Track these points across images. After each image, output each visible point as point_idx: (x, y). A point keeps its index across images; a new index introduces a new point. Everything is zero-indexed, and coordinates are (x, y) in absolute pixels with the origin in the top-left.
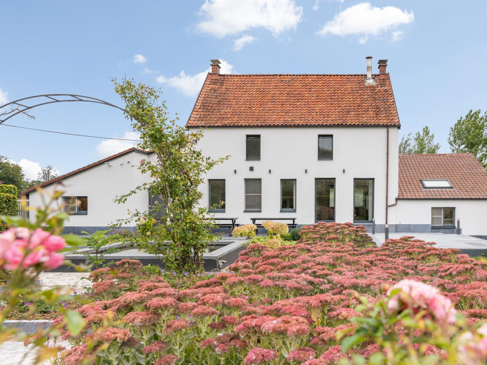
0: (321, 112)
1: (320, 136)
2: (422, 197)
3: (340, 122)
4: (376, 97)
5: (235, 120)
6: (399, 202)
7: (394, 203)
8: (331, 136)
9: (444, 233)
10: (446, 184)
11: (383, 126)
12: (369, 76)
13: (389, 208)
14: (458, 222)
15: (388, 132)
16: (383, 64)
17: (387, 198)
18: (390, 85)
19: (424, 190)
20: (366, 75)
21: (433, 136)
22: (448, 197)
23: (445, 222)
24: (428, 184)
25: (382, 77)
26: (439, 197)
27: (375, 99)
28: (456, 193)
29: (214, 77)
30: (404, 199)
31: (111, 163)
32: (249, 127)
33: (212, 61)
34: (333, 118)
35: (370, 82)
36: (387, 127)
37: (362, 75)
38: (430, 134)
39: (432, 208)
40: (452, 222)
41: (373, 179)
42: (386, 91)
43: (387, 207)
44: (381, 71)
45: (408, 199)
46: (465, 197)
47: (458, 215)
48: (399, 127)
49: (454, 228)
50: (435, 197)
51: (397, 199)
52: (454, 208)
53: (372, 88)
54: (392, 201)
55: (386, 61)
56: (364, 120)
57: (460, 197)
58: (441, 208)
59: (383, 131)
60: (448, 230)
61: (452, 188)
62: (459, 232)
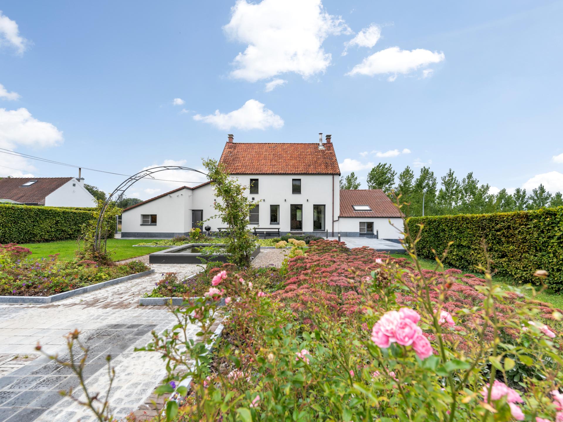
0: (294, 166)
1: (293, 180)
2: (354, 216)
3: (305, 172)
4: (326, 156)
5: (243, 170)
6: (340, 219)
7: (337, 219)
8: (300, 180)
9: (367, 237)
10: (367, 208)
11: (330, 174)
12: (321, 144)
13: (335, 223)
14: (377, 232)
15: (333, 178)
16: (328, 137)
17: (333, 216)
18: (333, 150)
19: (354, 212)
20: (319, 144)
22: (369, 216)
23: (367, 231)
24: (357, 208)
25: (328, 145)
26: (364, 216)
27: (325, 158)
28: (373, 213)
29: (230, 144)
30: (343, 217)
31: (171, 195)
32: (252, 174)
33: (229, 135)
34: (301, 169)
35: (321, 148)
36: (333, 174)
37: (316, 144)
39: (360, 222)
40: (372, 230)
41: (325, 205)
42: (331, 153)
43: (333, 221)
44: (327, 141)
45: (345, 217)
46: (379, 216)
47: (376, 227)
48: (340, 175)
49: (373, 234)
50: (361, 216)
51: (339, 217)
52: (373, 223)
53: (323, 151)
54: (336, 218)
55: (331, 135)
56: (319, 170)
57: (376, 216)
58: (365, 222)
59: (331, 177)
60: (369, 236)
61: (371, 210)
62: (377, 237)
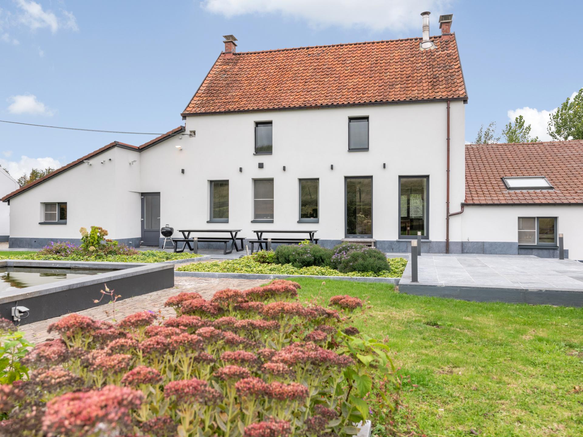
0: (355, 89)
1: (351, 119)
2: (503, 202)
3: (379, 99)
4: (434, 64)
5: (243, 104)
6: (467, 210)
7: (459, 210)
8: (367, 118)
9: (539, 256)
10: (542, 183)
11: (441, 100)
12: (426, 37)
13: (451, 219)
14: (561, 239)
15: (448, 108)
16: (445, 20)
17: (448, 203)
18: (455, 47)
19: (506, 192)
20: (421, 39)
21: (529, 128)
22: (544, 202)
23: (540, 239)
24: (512, 183)
25: (446, 38)
26: (531, 202)
27: (433, 67)
28: (558, 195)
29: (228, 56)
30: (474, 205)
31: (91, 161)
32: (258, 111)
33: (225, 37)
34: (371, 94)
35: (428, 46)
36: (447, 101)
37: (416, 39)
38: (526, 125)
39: (519, 218)
40: (553, 239)
41: (427, 177)
42: (449, 55)
43: (449, 215)
44: (443, 31)
45: (480, 205)
46: (573, 201)
47: (562, 229)
48: (465, 101)
49: (555, 248)
50: (524, 202)
51: (463, 205)
52: (556, 218)
53: (429, 53)
54: (455, 207)
55: (451, 16)
56: (415, 94)
57: (565, 201)
58: (534, 218)
59: (441, 108)
60: (545, 252)
61: (551, 188)
62: (563, 255)
